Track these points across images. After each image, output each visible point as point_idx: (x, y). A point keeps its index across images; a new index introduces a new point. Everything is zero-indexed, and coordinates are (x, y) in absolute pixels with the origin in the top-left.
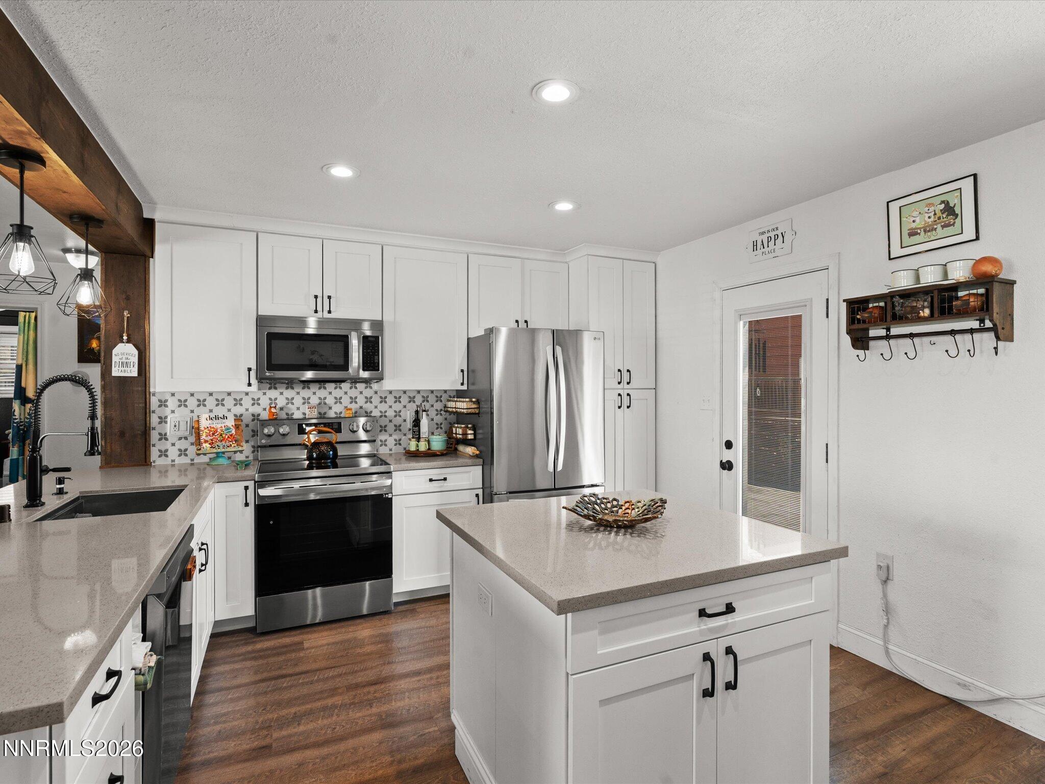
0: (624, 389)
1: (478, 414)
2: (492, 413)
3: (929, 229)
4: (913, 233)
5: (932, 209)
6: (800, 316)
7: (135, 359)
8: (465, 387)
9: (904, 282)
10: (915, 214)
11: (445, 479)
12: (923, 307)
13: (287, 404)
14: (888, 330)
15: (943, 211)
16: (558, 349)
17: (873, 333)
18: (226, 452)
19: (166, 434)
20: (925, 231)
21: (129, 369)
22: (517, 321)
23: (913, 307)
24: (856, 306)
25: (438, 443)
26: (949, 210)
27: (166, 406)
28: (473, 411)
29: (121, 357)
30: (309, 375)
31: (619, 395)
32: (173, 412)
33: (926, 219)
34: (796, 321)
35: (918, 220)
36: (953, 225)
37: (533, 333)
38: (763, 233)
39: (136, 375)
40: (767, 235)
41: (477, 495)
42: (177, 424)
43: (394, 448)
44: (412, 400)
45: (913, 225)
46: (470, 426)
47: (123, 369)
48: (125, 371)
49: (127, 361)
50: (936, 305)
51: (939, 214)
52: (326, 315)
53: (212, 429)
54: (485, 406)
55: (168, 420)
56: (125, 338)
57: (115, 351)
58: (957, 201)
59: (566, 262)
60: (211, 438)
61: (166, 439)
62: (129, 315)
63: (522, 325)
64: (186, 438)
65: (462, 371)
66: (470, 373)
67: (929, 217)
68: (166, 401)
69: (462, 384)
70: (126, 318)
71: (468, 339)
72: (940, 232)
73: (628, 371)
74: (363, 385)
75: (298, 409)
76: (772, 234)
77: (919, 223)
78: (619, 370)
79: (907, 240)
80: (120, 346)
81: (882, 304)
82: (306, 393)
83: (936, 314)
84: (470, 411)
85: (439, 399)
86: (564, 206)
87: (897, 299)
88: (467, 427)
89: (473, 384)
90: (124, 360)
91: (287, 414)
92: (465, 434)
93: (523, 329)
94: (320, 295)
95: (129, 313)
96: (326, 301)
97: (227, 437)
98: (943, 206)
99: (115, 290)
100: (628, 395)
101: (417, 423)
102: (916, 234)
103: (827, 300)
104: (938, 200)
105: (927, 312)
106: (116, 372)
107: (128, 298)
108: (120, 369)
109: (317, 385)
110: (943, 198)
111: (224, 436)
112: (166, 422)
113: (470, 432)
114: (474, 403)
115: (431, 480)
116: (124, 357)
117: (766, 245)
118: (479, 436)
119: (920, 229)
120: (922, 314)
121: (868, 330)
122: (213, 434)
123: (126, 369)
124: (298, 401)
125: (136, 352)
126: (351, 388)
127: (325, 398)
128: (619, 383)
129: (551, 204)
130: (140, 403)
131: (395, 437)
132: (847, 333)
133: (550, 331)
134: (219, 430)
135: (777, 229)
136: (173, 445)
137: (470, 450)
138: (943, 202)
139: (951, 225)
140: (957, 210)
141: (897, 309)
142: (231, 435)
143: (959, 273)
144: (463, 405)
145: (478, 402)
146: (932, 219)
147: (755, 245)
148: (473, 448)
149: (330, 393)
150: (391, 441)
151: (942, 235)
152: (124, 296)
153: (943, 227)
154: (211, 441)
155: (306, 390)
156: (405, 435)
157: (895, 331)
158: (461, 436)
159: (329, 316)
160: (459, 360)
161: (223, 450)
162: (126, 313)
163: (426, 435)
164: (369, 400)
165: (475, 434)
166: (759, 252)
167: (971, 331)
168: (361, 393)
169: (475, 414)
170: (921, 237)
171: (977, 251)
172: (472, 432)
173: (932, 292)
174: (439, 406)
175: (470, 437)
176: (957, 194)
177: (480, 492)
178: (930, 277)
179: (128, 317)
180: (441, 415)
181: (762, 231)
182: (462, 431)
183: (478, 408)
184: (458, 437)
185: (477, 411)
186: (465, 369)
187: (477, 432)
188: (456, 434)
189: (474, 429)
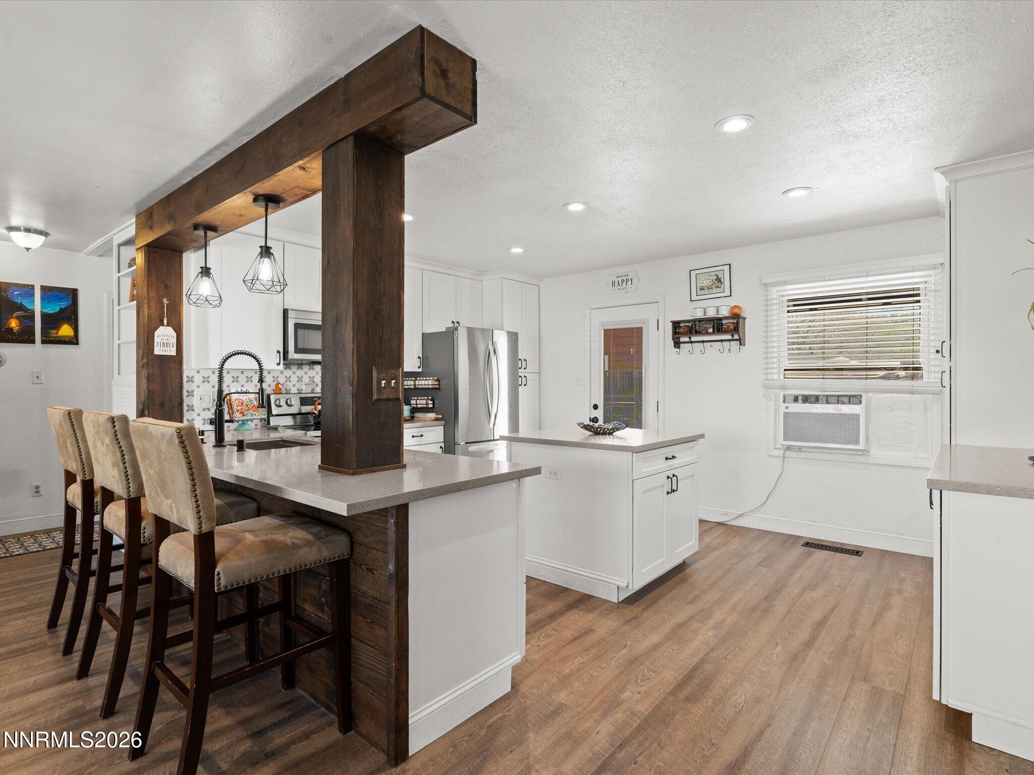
0: (522, 373)
1: (439, 388)
3: (709, 288)
4: (702, 289)
5: (711, 278)
6: (641, 328)
7: (174, 341)
8: (420, 370)
9: (699, 314)
10: (703, 279)
11: (422, 436)
12: (709, 328)
13: (286, 381)
14: (690, 338)
15: (716, 280)
17: (682, 340)
18: (255, 419)
19: (192, 406)
20: (708, 288)
21: (169, 349)
22: (453, 323)
23: (705, 327)
24: (676, 325)
26: (719, 280)
27: (193, 382)
28: (435, 386)
29: (162, 338)
31: (520, 377)
32: (198, 387)
33: (708, 282)
34: (639, 331)
35: (704, 282)
36: (720, 287)
38: (619, 277)
39: (175, 354)
40: (621, 279)
41: (441, 447)
42: (202, 397)
45: (702, 285)
46: (430, 398)
47: (164, 349)
48: (165, 350)
49: (167, 342)
50: (715, 327)
51: (714, 281)
53: (240, 401)
54: (443, 384)
55: (195, 393)
56: (165, 322)
57: (156, 333)
58: (722, 276)
59: (480, 281)
60: (241, 408)
61: (193, 410)
62: (168, 302)
64: (209, 409)
65: (419, 358)
66: (424, 359)
67: (710, 282)
68: (193, 377)
69: (419, 367)
70: (165, 305)
71: (423, 334)
72: (715, 290)
73: (525, 360)
75: (294, 385)
76: (625, 278)
77: (705, 284)
78: (520, 359)
79: (700, 292)
80: (161, 328)
81: (690, 324)
82: (300, 373)
83: (715, 332)
84: (431, 386)
86: (517, 250)
87: (697, 323)
88: (428, 399)
90: (165, 341)
91: (286, 390)
92: (427, 404)
95: (167, 301)
97: (251, 407)
98: (715, 277)
99: (156, 279)
100: (525, 376)
102: (704, 289)
103: (658, 320)
104: (714, 274)
105: (711, 330)
106: (158, 351)
107: (166, 287)
108: (162, 348)
110: (716, 273)
111: (249, 406)
112: (193, 396)
113: (430, 402)
114: (436, 380)
115: (413, 436)
116: (165, 338)
117: (621, 285)
118: (436, 406)
119: (706, 287)
120: (709, 331)
121: (680, 338)
122: (242, 405)
123: (167, 348)
124: (294, 379)
125: (174, 334)
128: (520, 368)
129: (509, 248)
130: (177, 378)
132: (672, 339)
134: (245, 402)
135: (628, 275)
136: (199, 415)
137: (432, 415)
138: (716, 275)
139: (719, 287)
140: (722, 281)
141: (697, 328)
142: (254, 406)
143: (724, 312)
145: (439, 380)
146: (711, 283)
147: (613, 283)
148: (434, 413)
151: (715, 292)
152: (163, 286)
153: (716, 288)
154: (240, 411)
157: (693, 339)
158: (423, 405)
160: (417, 350)
161: (252, 418)
162: (165, 300)
165: (433, 404)
166: (616, 288)
167: (729, 340)
169: (437, 388)
170: (706, 292)
171: (732, 302)
172: (432, 402)
173: (713, 320)
175: (431, 406)
176: (722, 272)
177: (443, 445)
178: (711, 313)
179: (167, 304)
181: (618, 275)
182: (424, 402)
183: (439, 384)
184: (419, 406)
185: (438, 386)
186: (421, 357)
187: (436, 402)
188: (417, 404)
189: (433, 400)
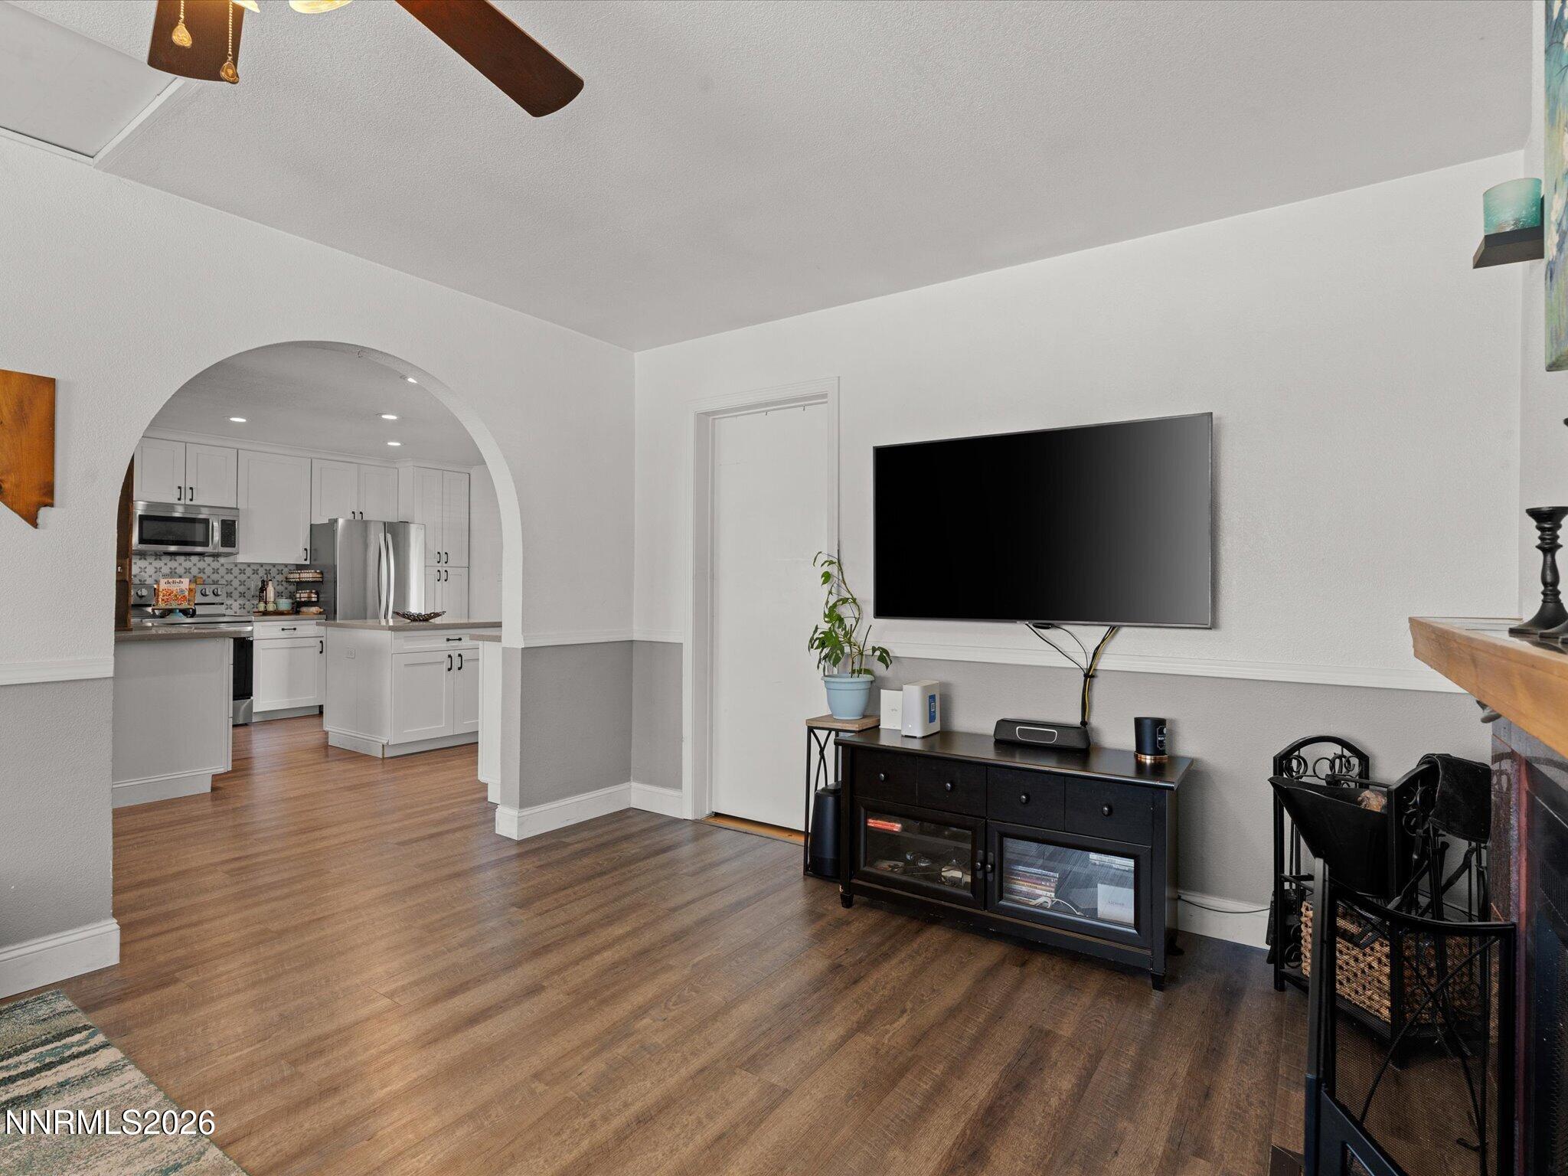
0: (442, 567)
1: (322, 582)
2: (335, 582)
8: (308, 562)
11: (295, 629)
16: (389, 536)
22: (353, 513)
25: (285, 604)
28: (318, 579)
30: (173, 548)
31: (439, 571)
37: (365, 524)
41: (321, 642)
43: (238, 611)
44: (255, 572)
46: (314, 591)
52: (188, 502)
54: (328, 576)
63: (358, 517)
65: (306, 550)
66: (312, 551)
69: (306, 560)
71: (311, 525)
73: (446, 553)
74: (211, 559)
78: (439, 553)
84: (314, 579)
85: (280, 572)
86: (393, 444)
88: (311, 592)
89: (315, 560)
92: (310, 597)
93: (358, 521)
94: (183, 487)
96: (189, 492)
100: (446, 571)
101: (263, 589)
109: (169, 557)
113: (313, 596)
114: (318, 573)
115: (283, 629)
118: (322, 599)
126: (199, 561)
127: (175, 568)
128: (439, 562)
129: (386, 442)
131: (239, 602)
133: (382, 523)
137: (314, 609)
144: (308, 576)
145: (322, 573)
148: (316, 607)
149: (180, 564)
150: (236, 606)
155: (158, 561)
156: (249, 600)
158: (306, 599)
159: (191, 503)
160: (303, 540)
163: (272, 600)
164: (216, 571)
165: (318, 597)
168: (209, 565)
169: (319, 581)
172: (316, 596)
174: (280, 578)
175: (314, 599)
177: (324, 640)
180: (282, 585)
182: (306, 595)
183: (322, 578)
184: (303, 600)
185: (321, 579)
186: (308, 549)
187: (321, 596)
188: (300, 598)
189: (317, 593)
